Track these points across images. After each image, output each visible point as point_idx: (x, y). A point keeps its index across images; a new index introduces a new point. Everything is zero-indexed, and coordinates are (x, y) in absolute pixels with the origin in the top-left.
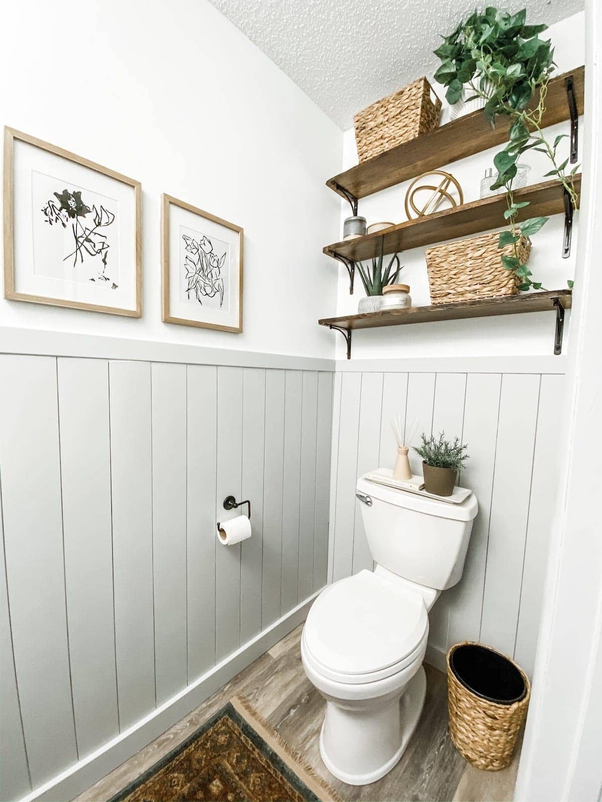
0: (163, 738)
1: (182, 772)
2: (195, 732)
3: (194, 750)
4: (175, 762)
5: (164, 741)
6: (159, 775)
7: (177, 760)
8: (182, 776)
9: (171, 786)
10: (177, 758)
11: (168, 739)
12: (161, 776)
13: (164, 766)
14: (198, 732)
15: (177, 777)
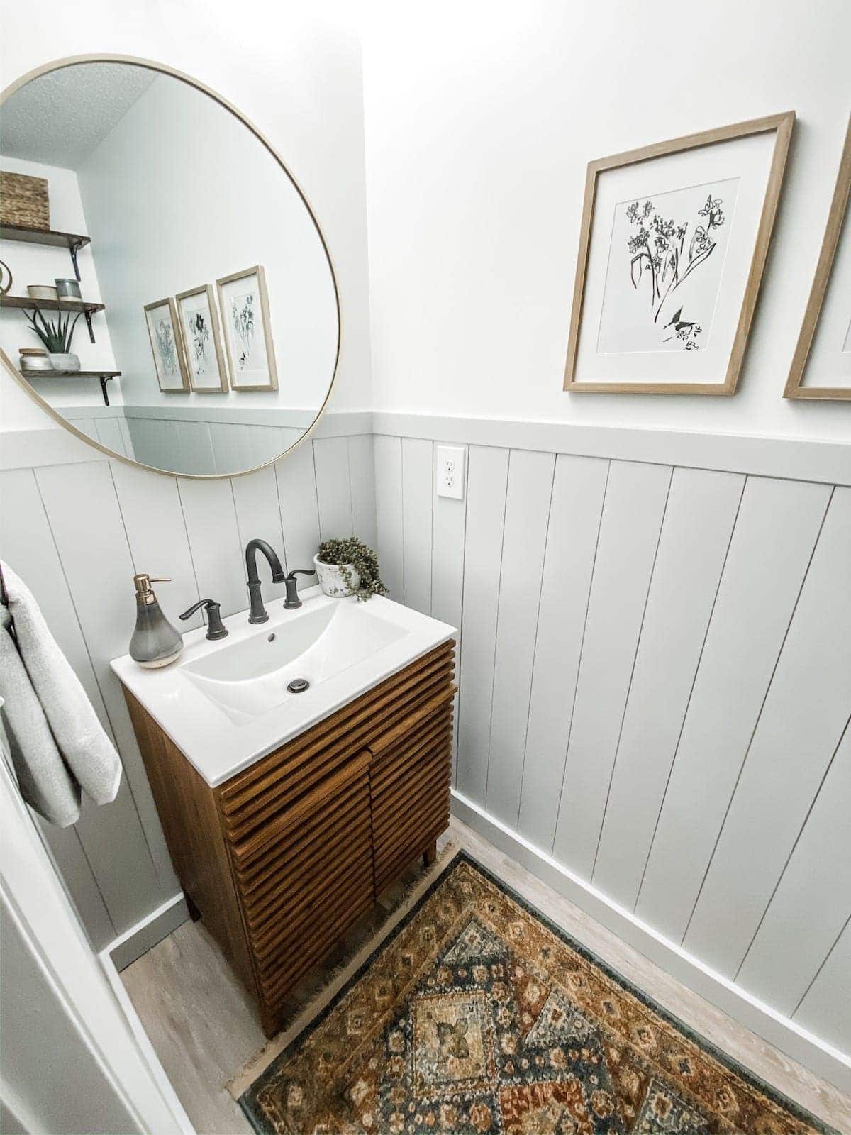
0: (780, 1056)
1: (741, 1104)
2: (797, 1104)
3: (774, 1114)
4: (746, 1086)
5: (776, 1059)
6: (719, 1067)
7: (749, 1088)
8: (737, 1109)
9: (718, 1094)
10: (752, 1088)
11: (781, 1064)
12: (719, 1071)
13: (732, 1071)
14: (800, 1111)
15: (731, 1099)
